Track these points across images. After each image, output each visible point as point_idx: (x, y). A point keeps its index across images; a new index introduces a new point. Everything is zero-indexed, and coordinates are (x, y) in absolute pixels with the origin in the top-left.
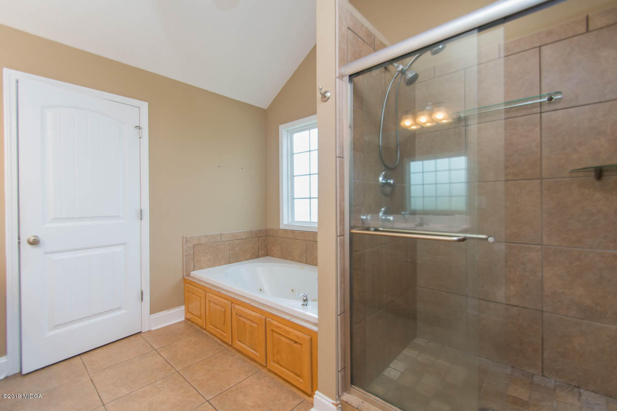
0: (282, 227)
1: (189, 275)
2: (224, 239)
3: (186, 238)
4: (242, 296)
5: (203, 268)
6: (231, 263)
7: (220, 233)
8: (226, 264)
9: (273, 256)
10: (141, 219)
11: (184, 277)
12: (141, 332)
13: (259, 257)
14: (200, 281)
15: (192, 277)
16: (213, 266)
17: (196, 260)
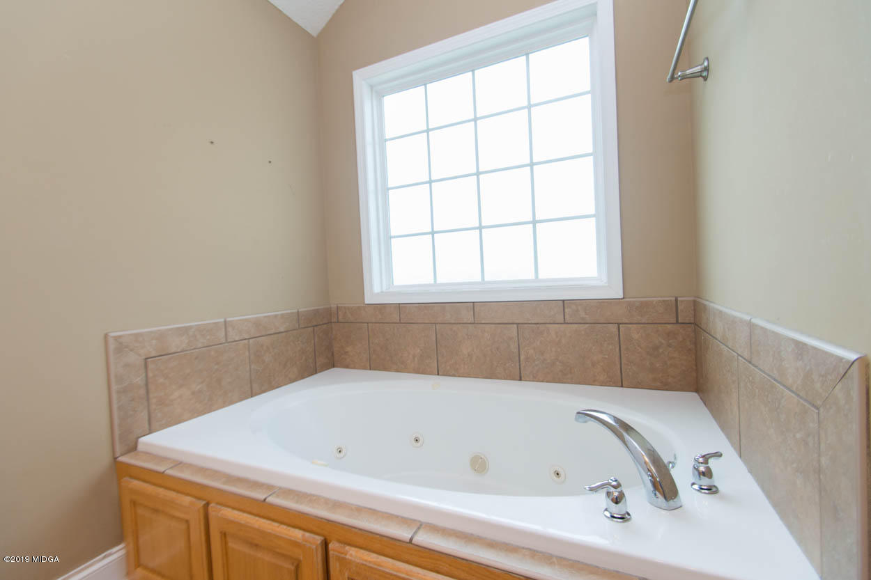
0: (369, 300)
1: (133, 448)
2: (233, 335)
3: (116, 339)
4: (359, 510)
5: (178, 421)
6: (256, 395)
7: (223, 320)
8: (241, 399)
9: (347, 367)
11: (115, 458)
13: (316, 373)
14: (178, 464)
15: (147, 453)
16: (208, 408)
17: (154, 401)
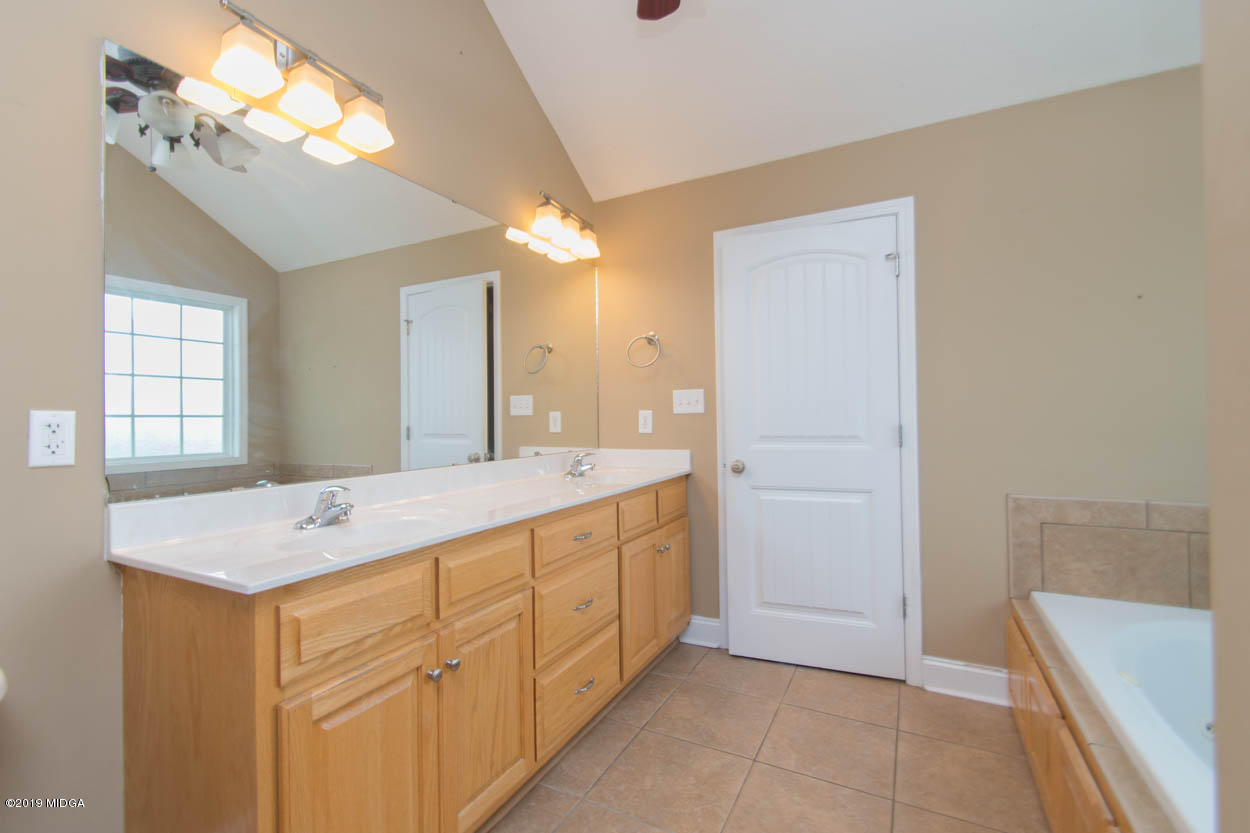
1: (1025, 597)
2: (1158, 523)
3: (1015, 500)
5: (1074, 593)
6: (1197, 607)
8: (1169, 603)
10: (901, 446)
11: (1010, 598)
12: (904, 682)
16: (1115, 595)
17: (1049, 564)
